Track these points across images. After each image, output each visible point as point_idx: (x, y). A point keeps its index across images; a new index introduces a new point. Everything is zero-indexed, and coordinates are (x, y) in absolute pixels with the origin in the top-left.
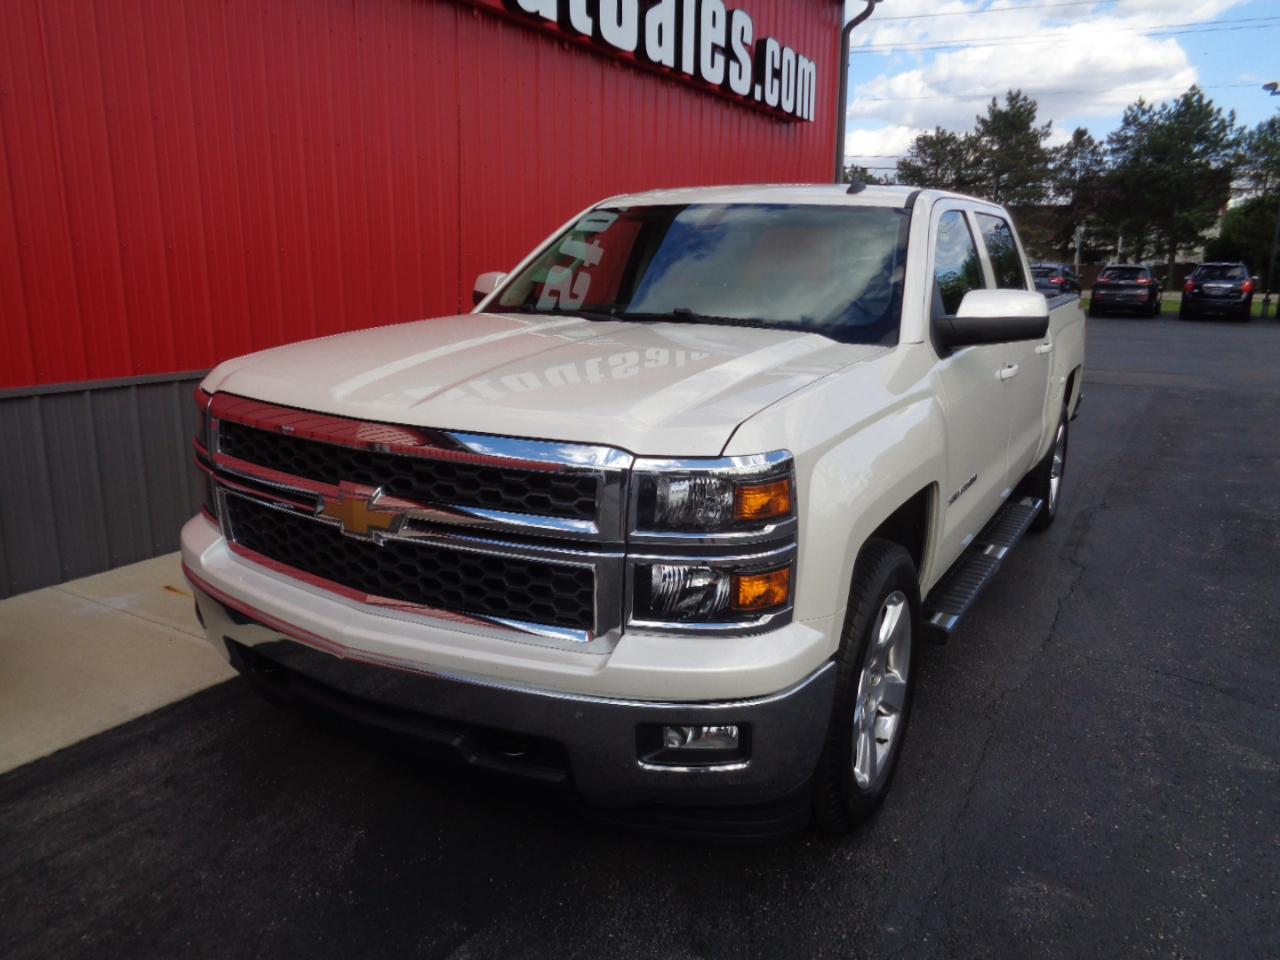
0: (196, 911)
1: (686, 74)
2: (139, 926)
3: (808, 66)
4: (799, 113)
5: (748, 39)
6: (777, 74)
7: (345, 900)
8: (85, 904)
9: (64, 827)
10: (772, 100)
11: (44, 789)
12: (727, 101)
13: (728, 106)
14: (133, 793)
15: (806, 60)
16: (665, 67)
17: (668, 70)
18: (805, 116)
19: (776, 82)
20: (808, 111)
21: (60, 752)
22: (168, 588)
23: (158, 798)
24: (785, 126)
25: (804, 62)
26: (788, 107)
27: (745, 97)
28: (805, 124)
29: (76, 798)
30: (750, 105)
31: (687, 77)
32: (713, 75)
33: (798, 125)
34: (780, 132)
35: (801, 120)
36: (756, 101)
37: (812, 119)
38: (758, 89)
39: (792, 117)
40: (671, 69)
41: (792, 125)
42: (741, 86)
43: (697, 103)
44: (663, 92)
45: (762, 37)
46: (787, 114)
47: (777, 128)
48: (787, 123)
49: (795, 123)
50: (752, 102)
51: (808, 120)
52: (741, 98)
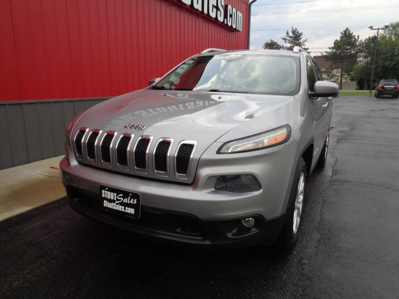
1: (205, 14)
3: (240, 14)
4: (237, 29)
5: (223, 4)
6: (231, 16)
10: (230, 24)
12: (216, 24)
13: (216, 25)
15: (239, 12)
16: (199, 11)
17: (199, 12)
18: (239, 30)
19: (231, 18)
20: (240, 28)
22: (52, 167)
24: (233, 33)
25: (238, 13)
26: (234, 26)
27: (222, 22)
28: (238, 32)
30: (223, 26)
31: (205, 15)
32: (213, 15)
33: (237, 32)
34: (231, 34)
35: (238, 31)
36: (225, 24)
37: (241, 31)
38: (226, 20)
39: (236, 30)
40: (201, 12)
41: (235, 32)
42: (221, 19)
43: (207, 24)
44: (198, 21)
45: (227, 4)
46: (234, 29)
47: (230, 33)
48: (233, 32)
49: (236, 32)
50: (224, 24)
51: (240, 31)
52: (220, 23)
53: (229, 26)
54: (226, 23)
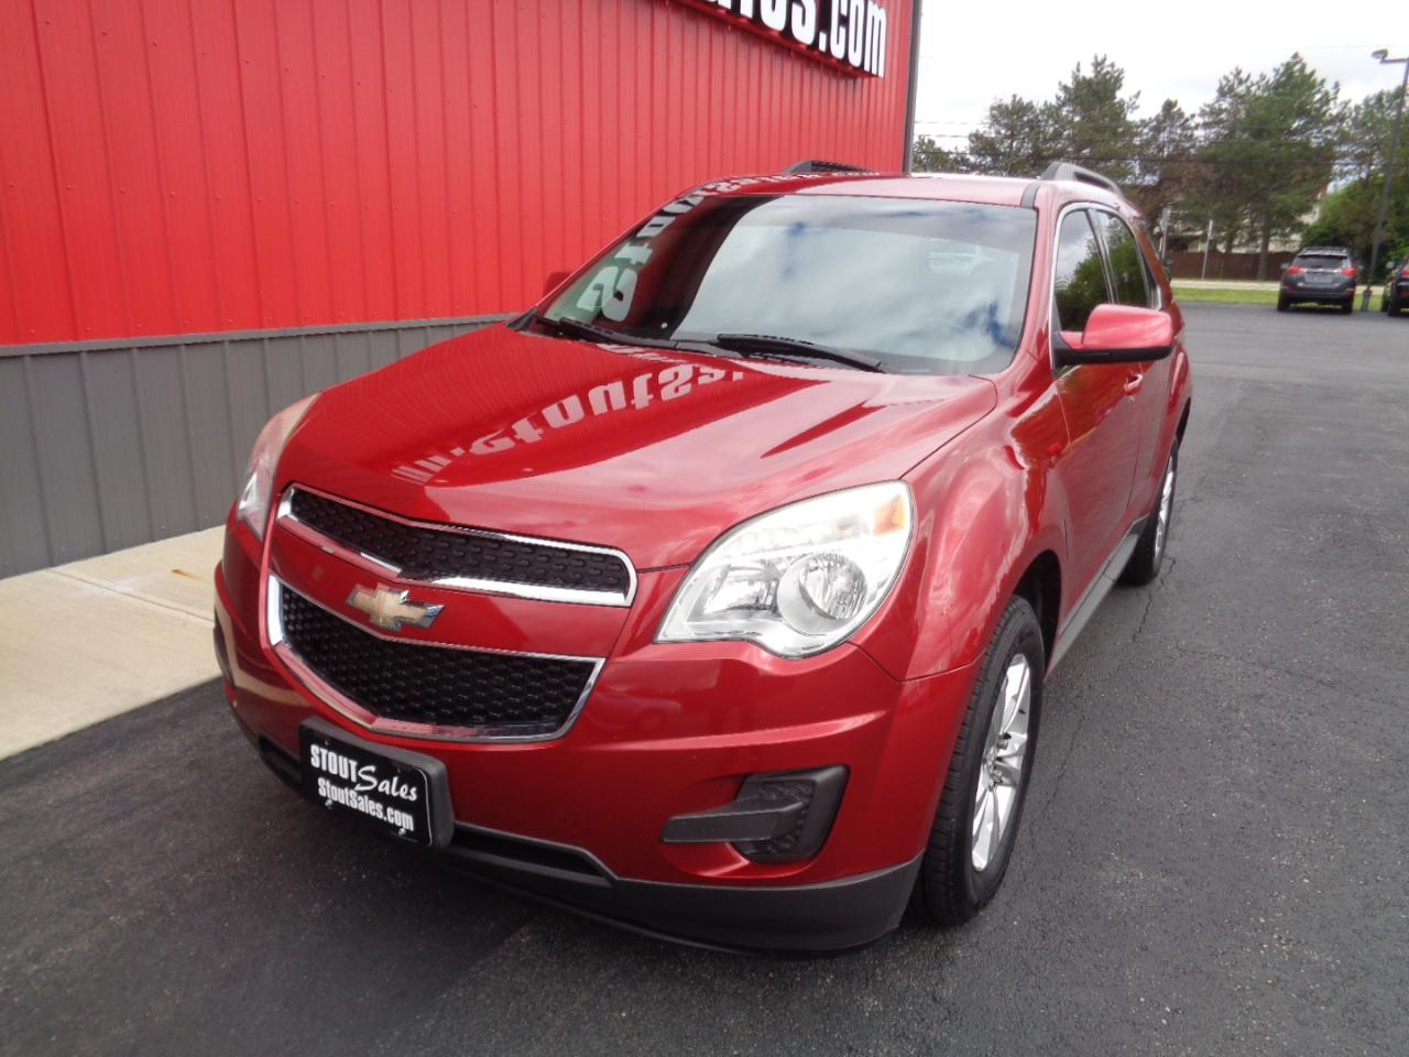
0: (232, 893)
1: (743, 17)
2: (172, 907)
3: (878, 14)
4: (867, 68)
6: (844, 21)
7: (394, 883)
8: (111, 886)
9: (83, 810)
10: (838, 52)
11: (56, 772)
12: (789, 50)
13: (789, 56)
14: (155, 777)
15: (876, 6)
16: (722, 8)
17: (723, 12)
18: (874, 72)
19: (843, 30)
20: (877, 65)
21: (70, 736)
22: (177, 571)
23: (182, 782)
24: (851, 82)
25: (873, 8)
26: (855, 60)
27: (809, 47)
28: (873, 79)
29: (93, 782)
30: (814, 58)
31: (743, 21)
32: (774, 20)
33: (866, 81)
34: (846, 86)
35: (870, 75)
36: (821, 52)
37: (881, 74)
38: (823, 37)
39: (859, 72)
40: (727, 10)
41: (859, 81)
42: (804, 33)
43: (755, 52)
44: (718, 39)
46: (855, 68)
47: (842, 84)
48: (854, 78)
49: (863, 78)
50: (816, 53)
51: (877, 76)
52: (804, 47)
53: (838, 60)
54: (822, 47)
